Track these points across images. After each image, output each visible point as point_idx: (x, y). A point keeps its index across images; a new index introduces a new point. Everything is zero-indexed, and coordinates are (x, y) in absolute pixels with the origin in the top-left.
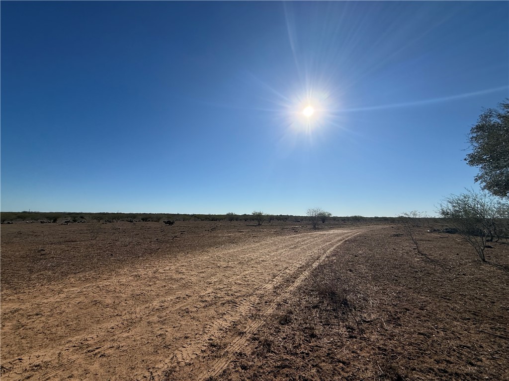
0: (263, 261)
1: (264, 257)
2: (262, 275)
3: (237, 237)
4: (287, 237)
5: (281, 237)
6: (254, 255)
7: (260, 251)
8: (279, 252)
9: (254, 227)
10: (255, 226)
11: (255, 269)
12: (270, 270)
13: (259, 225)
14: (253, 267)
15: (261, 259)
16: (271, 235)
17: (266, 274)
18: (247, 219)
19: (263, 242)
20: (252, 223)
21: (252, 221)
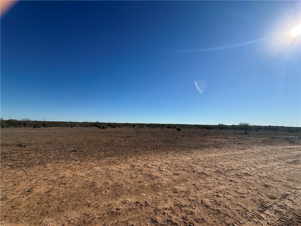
0: (246, 174)
1: (248, 168)
2: (243, 199)
3: (222, 143)
4: (280, 148)
5: (271, 147)
6: (235, 165)
7: (244, 160)
8: (271, 164)
9: (240, 135)
10: (242, 134)
11: (233, 184)
12: (255, 193)
13: (246, 133)
14: (231, 181)
15: (243, 171)
16: (259, 144)
17: (248, 199)
18: (235, 128)
19: (248, 151)
20: (240, 131)
21: (240, 130)
